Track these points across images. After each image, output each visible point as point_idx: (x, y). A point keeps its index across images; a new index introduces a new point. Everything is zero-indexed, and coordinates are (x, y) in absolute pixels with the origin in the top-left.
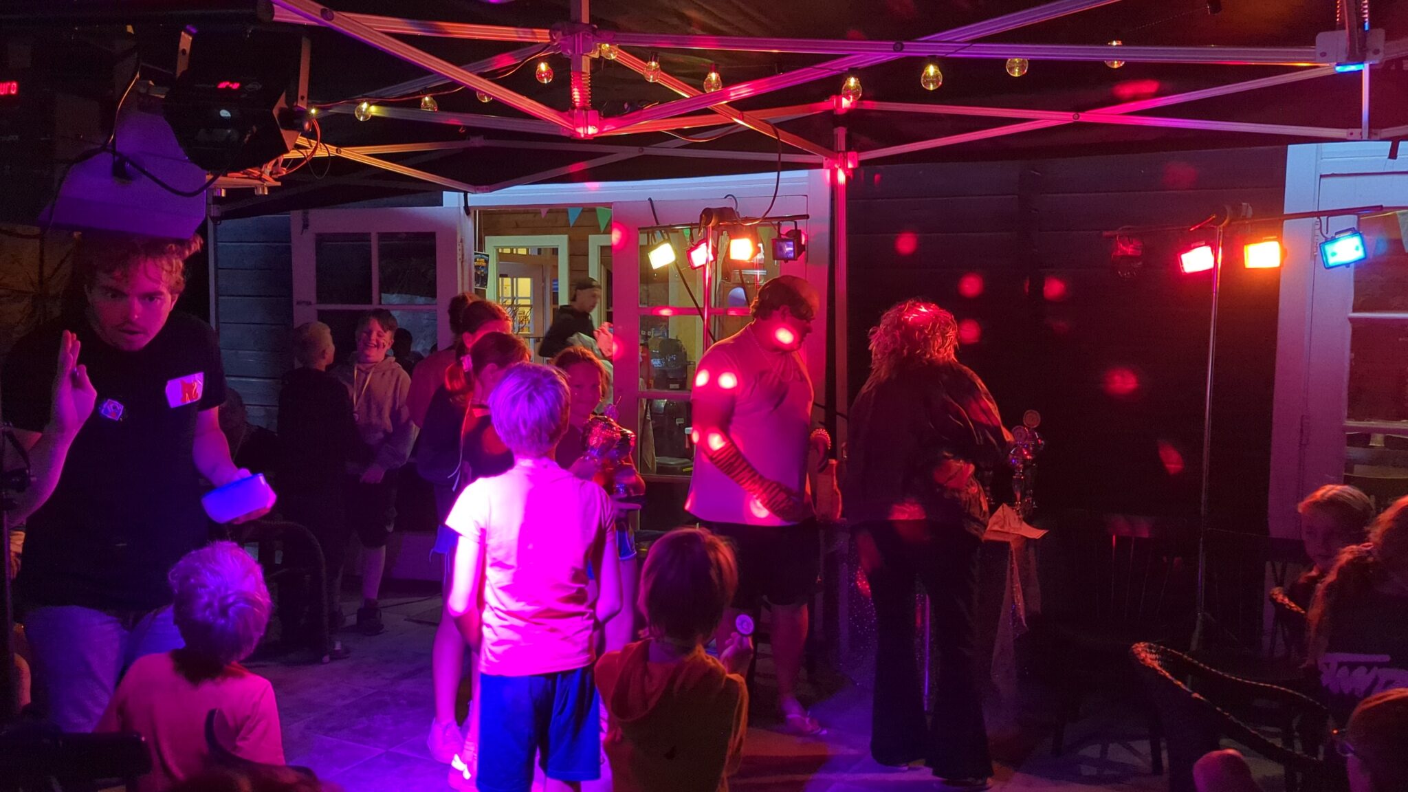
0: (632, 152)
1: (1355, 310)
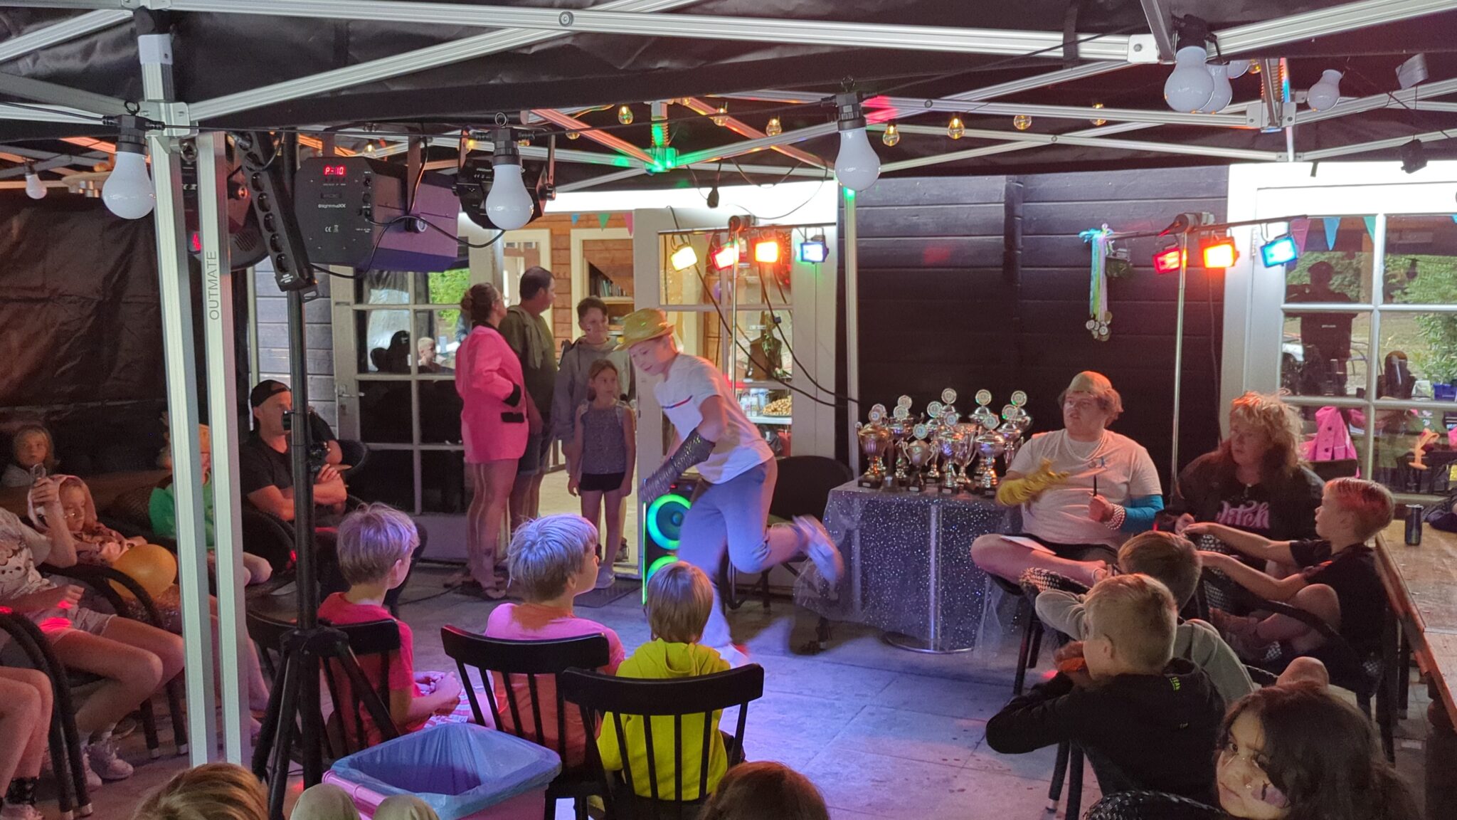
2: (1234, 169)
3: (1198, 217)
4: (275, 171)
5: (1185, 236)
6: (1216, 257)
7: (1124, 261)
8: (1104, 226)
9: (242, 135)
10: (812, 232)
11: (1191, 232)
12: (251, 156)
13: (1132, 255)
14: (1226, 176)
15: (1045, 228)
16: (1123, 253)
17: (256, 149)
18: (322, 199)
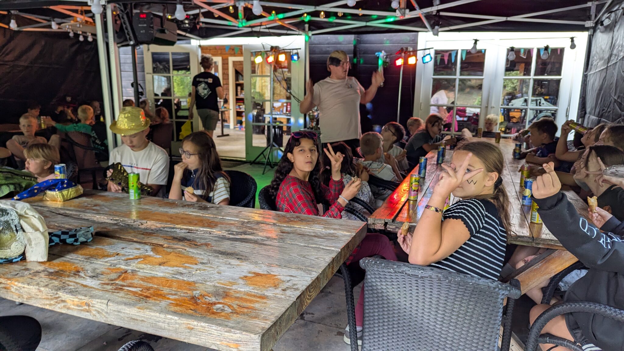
0: (249, 30)
1: (434, 75)
2: (420, 33)
3: (407, 48)
4: (127, 14)
5: (403, 54)
6: (412, 61)
7: (388, 62)
8: (383, 52)
9: (119, 4)
10: (295, 51)
11: (405, 53)
12: (121, 10)
13: (390, 60)
14: (417, 36)
15: (366, 52)
16: (388, 60)
17: (122, 8)
18: (140, 23)
